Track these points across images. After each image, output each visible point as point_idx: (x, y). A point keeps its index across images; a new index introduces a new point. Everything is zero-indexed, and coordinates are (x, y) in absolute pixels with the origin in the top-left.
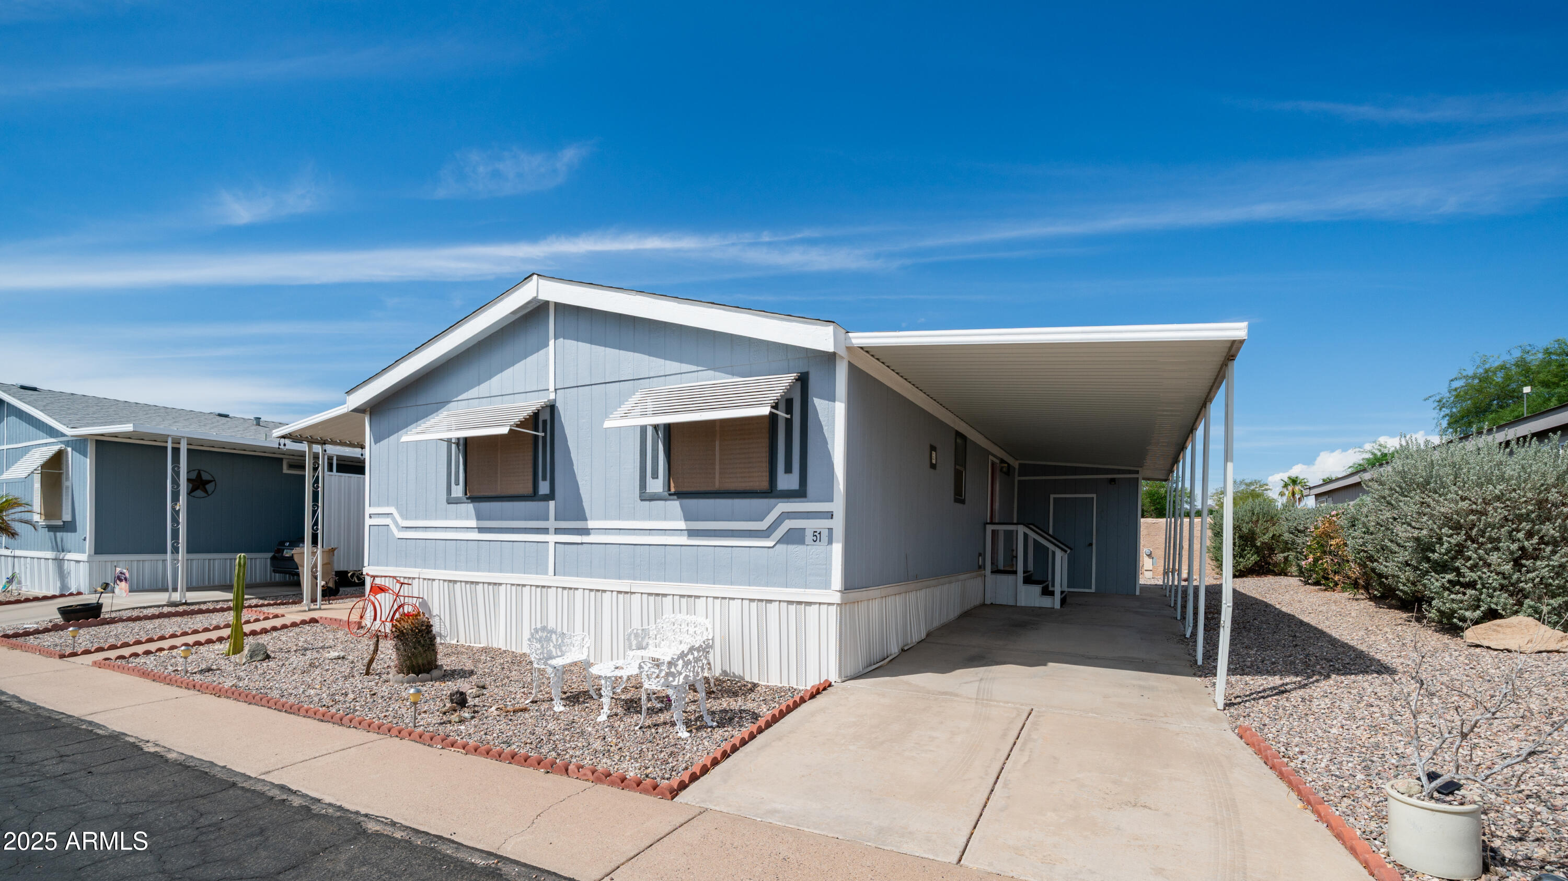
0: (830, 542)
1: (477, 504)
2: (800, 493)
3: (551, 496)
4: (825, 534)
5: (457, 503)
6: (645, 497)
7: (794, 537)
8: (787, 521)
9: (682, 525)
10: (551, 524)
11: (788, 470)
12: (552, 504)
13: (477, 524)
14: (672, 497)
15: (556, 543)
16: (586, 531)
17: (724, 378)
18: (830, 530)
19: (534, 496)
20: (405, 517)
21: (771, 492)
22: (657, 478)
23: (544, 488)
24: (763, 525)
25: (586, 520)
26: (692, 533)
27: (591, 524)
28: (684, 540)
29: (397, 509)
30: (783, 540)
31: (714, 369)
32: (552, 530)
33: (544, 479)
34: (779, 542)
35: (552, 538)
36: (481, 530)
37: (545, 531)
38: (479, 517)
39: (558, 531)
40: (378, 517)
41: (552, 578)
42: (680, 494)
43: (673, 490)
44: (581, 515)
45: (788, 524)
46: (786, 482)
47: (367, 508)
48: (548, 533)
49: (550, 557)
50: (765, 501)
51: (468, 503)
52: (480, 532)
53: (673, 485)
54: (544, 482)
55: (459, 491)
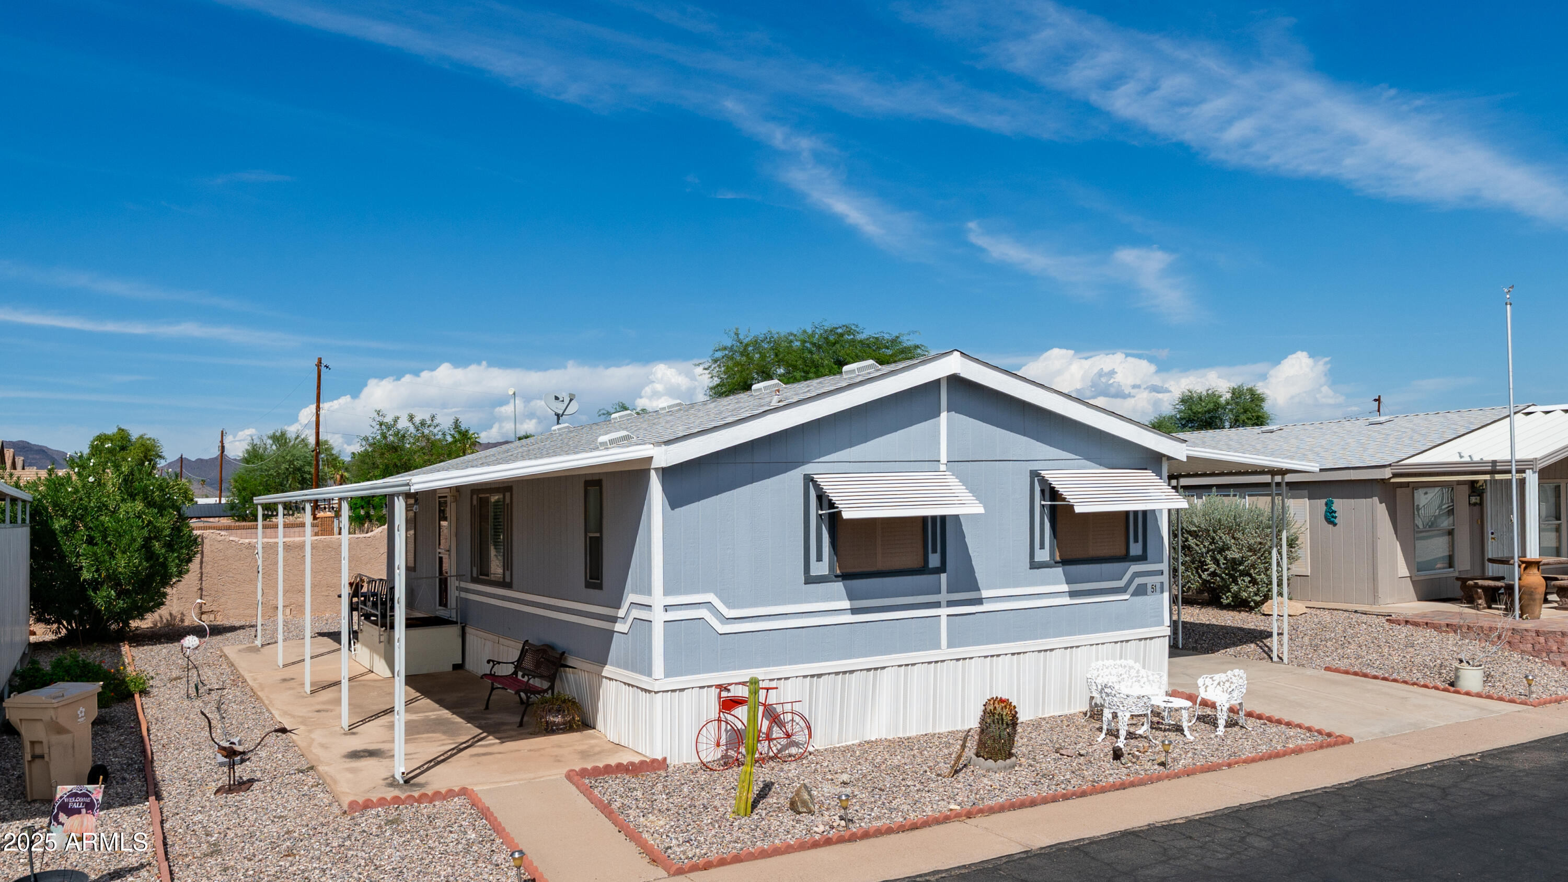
0: (1162, 592)
1: (848, 582)
2: (1143, 558)
3: (942, 569)
4: (1158, 586)
5: (819, 583)
6: (1035, 565)
7: (1141, 591)
8: (1137, 579)
9: (1065, 588)
10: (944, 596)
11: (1136, 541)
12: (944, 577)
13: (851, 606)
14: (1057, 565)
15: (948, 616)
16: (979, 601)
18: (1162, 583)
19: (923, 569)
20: (729, 606)
21: (1126, 558)
22: (1044, 548)
23: (934, 560)
24: (1121, 583)
25: (979, 590)
26: (1072, 594)
27: (985, 594)
28: (1067, 600)
29: (715, 595)
30: (1135, 594)
31: (1088, 459)
32: (944, 603)
33: (934, 551)
34: (1132, 595)
35: (944, 612)
36: (854, 611)
37: (937, 605)
38: (851, 597)
39: (950, 604)
40: (681, 610)
41: (945, 652)
42: (1065, 562)
43: (1058, 559)
44: (974, 586)
45: (1138, 581)
46: (1135, 549)
47: (658, 598)
48: (940, 607)
49: (942, 630)
50: (1123, 564)
51: (835, 581)
52: (852, 614)
53: (1058, 554)
54: (934, 555)
55: (821, 569)
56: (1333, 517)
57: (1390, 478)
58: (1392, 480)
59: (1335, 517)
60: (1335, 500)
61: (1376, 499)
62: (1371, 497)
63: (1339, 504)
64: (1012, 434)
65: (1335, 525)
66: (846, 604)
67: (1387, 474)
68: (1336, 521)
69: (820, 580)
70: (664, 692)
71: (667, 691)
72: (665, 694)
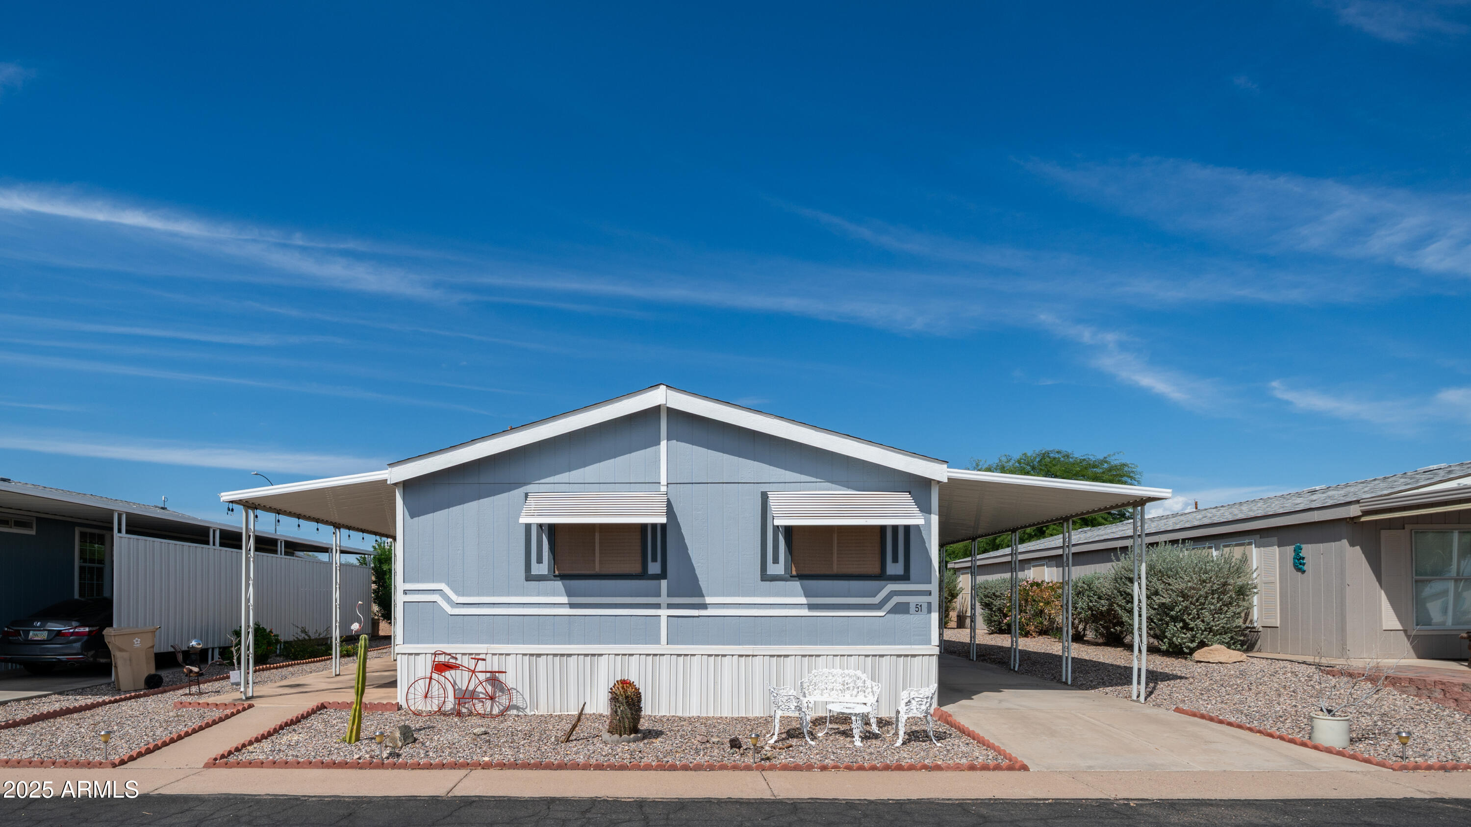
0: (929, 611)
1: (567, 582)
2: (905, 577)
3: (663, 575)
4: (925, 606)
5: (539, 581)
6: (768, 578)
7: (902, 609)
8: (895, 597)
9: (803, 600)
10: (663, 600)
11: (895, 560)
12: (664, 583)
13: (568, 600)
14: (793, 579)
15: (668, 616)
16: (704, 606)
17: (843, 490)
18: (929, 604)
19: (643, 575)
20: (458, 593)
21: (882, 576)
22: (778, 563)
23: (654, 568)
24: (876, 600)
25: (703, 596)
26: (811, 607)
27: (708, 600)
28: (805, 612)
29: (448, 585)
30: (892, 611)
31: (832, 482)
32: (664, 605)
33: (654, 560)
34: (889, 612)
35: (664, 613)
36: (572, 606)
37: (658, 606)
38: (569, 594)
39: (670, 606)
40: (418, 594)
41: (665, 647)
42: (801, 577)
43: (794, 573)
44: (697, 593)
45: (896, 600)
46: (894, 569)
47: (398, 584)
48: (660, 608)
49: (662, 629)
50: (877, 582)
51: (555, 580)
52: (571, 608)
53: (794, 569)
54: (654, 563)
55: (543, 569)
56: (1301, 564)
57: (1359, 517)
58: (1363, 519)
59: (1304, 564)
60: (1303, 546)
61: (1345, 542)
62: (1340, 540)
63: (1308, 550)
64: (741, 459)
65: (1304, 572)
66: (564, 600)
67: (1354, 511)
68: (1305, 568)
69: (540, 578)
70: (402, 654)
71: (405, 654)
72: (403, 656)
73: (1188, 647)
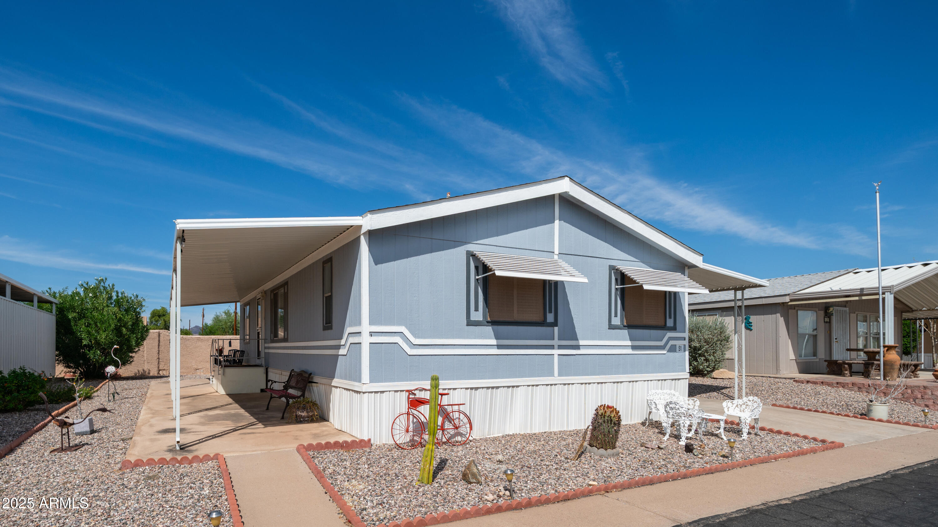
0: (685, 351)
1: (496, 327)
2: (674, 329)
3: (555, 324)
4: (683, 347)
5: (476, 326)
6: (612, 327)
7: (673, 349)
8: (670, 341)
9: (629, 343)
10: (556, 342)
11: (670, 317)
12: (556, 329)
13: (497, 342)
14: (625, 328)
15: (558, 355)
16: (577, 347)
17: (647, 268)
18: (685, 345)
19: (543, 323)
20: (416, 336)
21: (664, 327)
22: (617, 317)
23: (550, 318)
24: (662, 343)
25: (577, 340)
26: (633, 347)
27: (581, 343)
28: (630, 351)
29: (406, 327)
30: (670, 351)
32: (556, 347)
33: (551, 312)
34: (668, 351)
35: (556, 352)
36: (499, 347)
37: (552, 347)
38: (497, 337)
39: (560, 347)
40: (382, 336)
41: (556, 379)
42: (629, 326)
43: (625, 324)
44: (574, 337)
45: (672, 343)
46: (670, 323)
47: (366, 327)
48: (553, 348)
49: (555, 364)
50: (662, 331)
51: (487, 326)
52: (498, 348)
53: (625, 321)
54: (550, 314)
55: (477, 316)
56: (750, 326)
57: (788, 302)
58: (789, 304)
59: (751, 326)
60: (752, 316)
61: (779, 315)
62: (776, 314)
63: (754, 318)
64: (598, 240)
65: (751, 330)
66: (494, 342)
67: (787, 299)
68: (752, 328)
69: (477, 324)
70: (369, 392)
71: (372, 392)
72: (370, 394)
73: (707, 371)
